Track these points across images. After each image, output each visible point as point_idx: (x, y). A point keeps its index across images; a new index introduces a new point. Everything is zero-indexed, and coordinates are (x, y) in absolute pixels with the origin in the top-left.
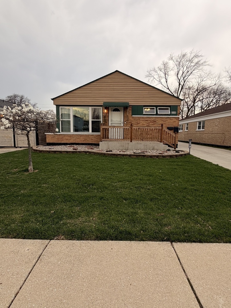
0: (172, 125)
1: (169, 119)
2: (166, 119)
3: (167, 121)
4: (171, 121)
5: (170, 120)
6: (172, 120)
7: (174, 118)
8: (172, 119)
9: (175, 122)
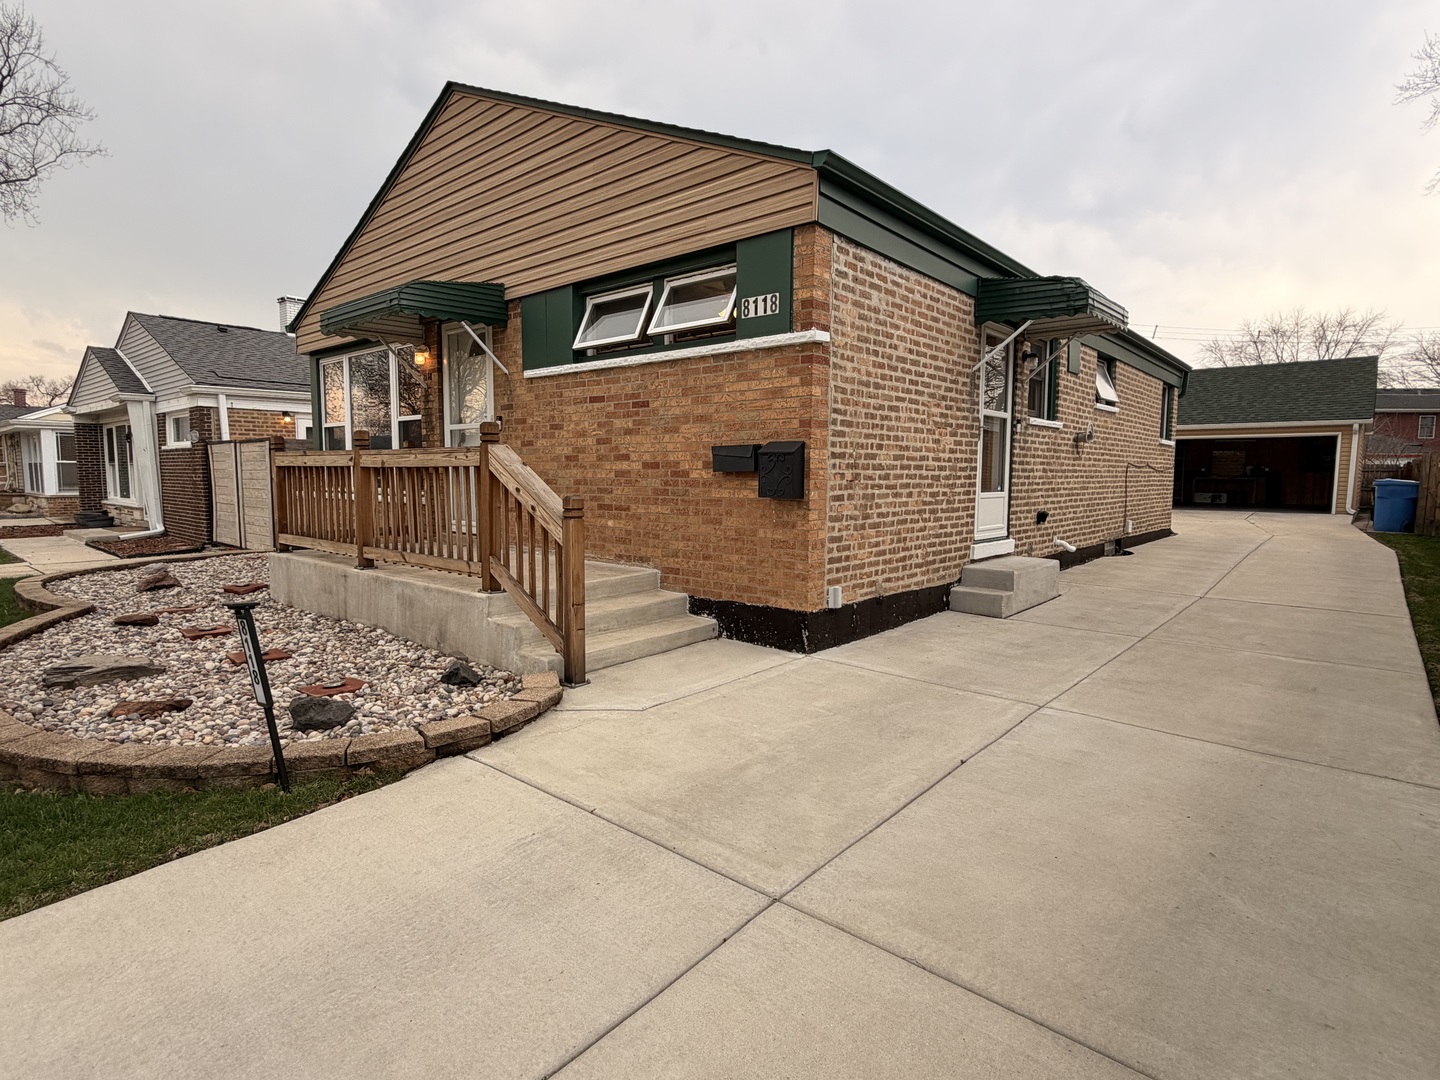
0: (753, 426)
1: (733, 376)
2: (709, 379)
3: (719, 387)
4: (744, 386)
5: (742, 377)
6: (754, 376)
7: (771, 361)
8: (753, 367)
9: (776, 393)
